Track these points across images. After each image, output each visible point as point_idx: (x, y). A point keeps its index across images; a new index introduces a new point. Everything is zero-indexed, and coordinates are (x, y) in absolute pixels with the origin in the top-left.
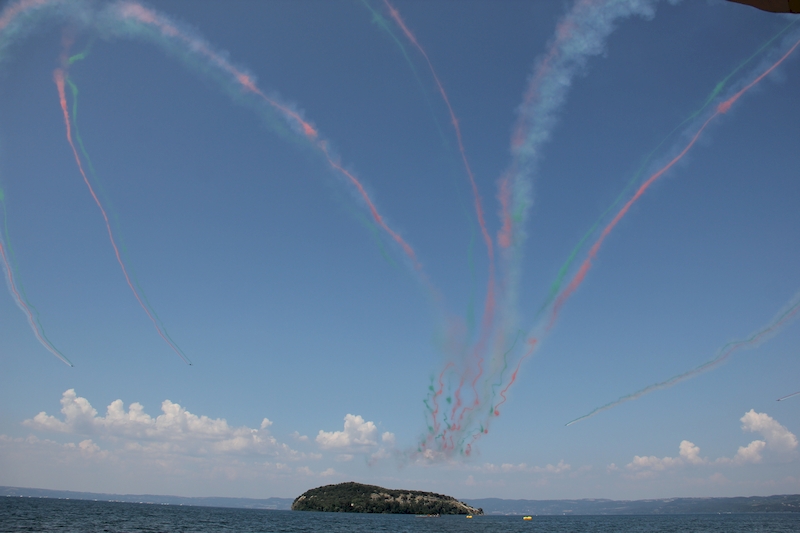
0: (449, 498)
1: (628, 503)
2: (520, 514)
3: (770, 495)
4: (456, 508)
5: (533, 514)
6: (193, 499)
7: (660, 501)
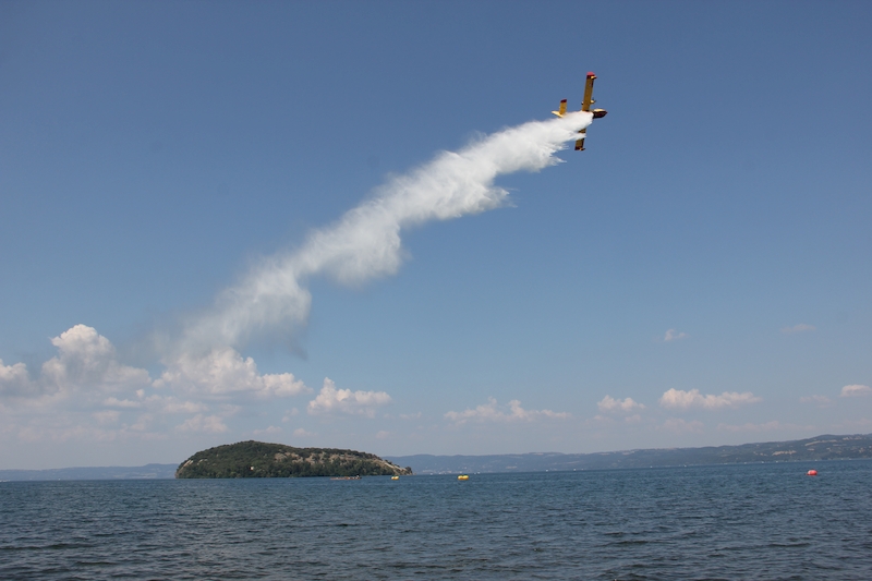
0: (370, 456)
1: (583, 457)
2: (457, 472)
3: (742, 444)
4: (379, 467)
5: (471, 472)
6: (44, 472)
7: (618, 454)
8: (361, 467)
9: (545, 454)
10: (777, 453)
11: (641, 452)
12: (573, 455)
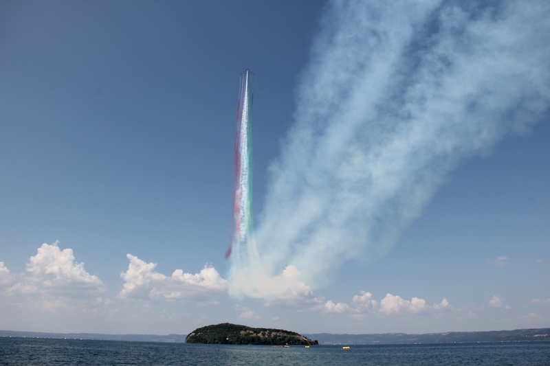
1: (418, 336)
8: (288, 339)
9: (396, 334)
10: (536, 336)
11: (453, 334)
12: (412, 335)
